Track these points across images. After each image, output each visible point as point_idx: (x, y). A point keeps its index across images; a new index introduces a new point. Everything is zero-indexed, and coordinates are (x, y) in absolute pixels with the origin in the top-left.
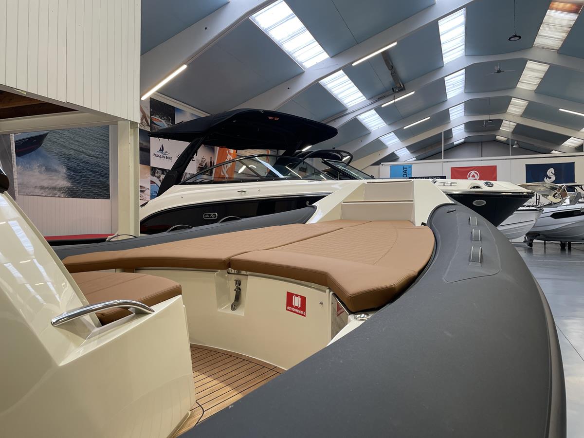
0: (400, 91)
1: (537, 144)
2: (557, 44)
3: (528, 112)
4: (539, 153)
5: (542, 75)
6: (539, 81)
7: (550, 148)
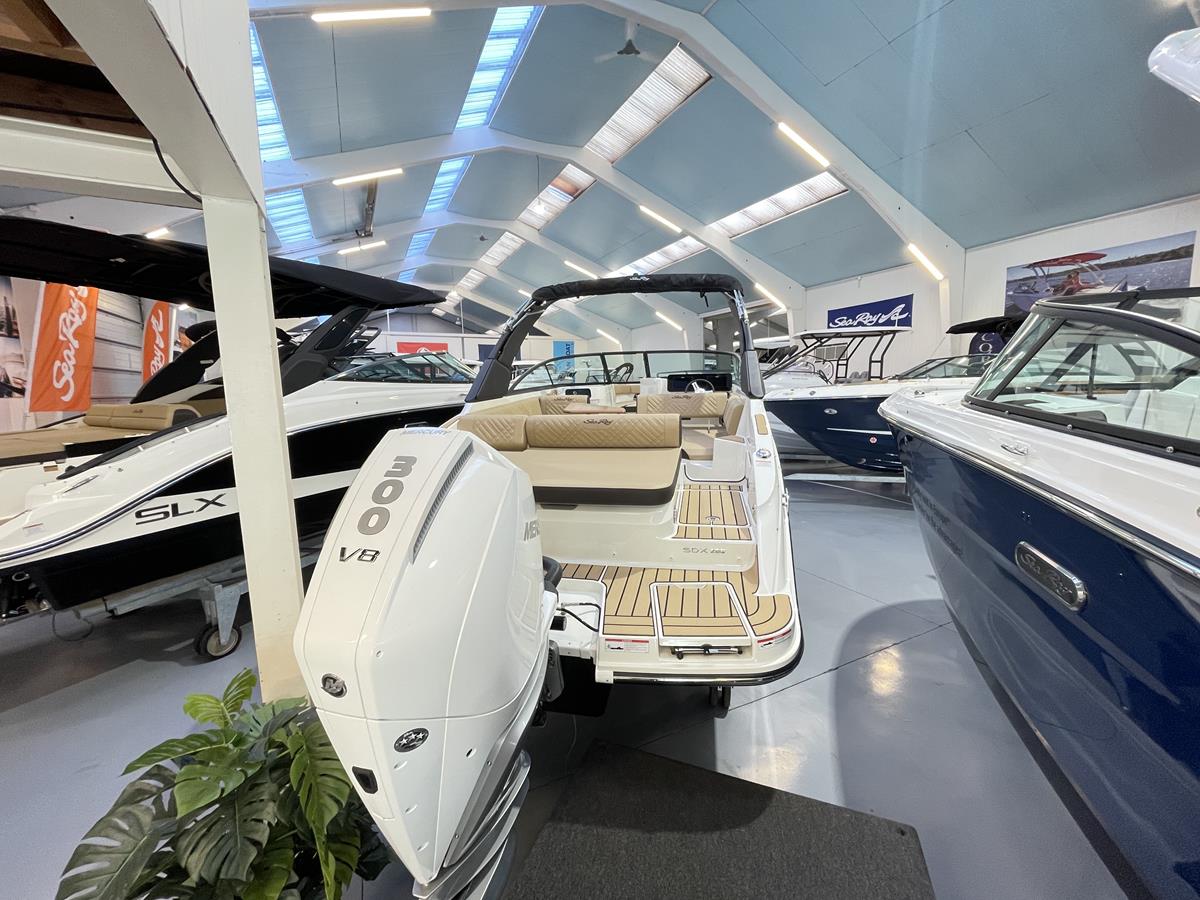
0: (366, 236)
1: (479, 322)
2: (539, 224)
3: (483, 288)
4: (474, 332)
5: (509, 252)
6: (504, 258)
7: (487, 327)
